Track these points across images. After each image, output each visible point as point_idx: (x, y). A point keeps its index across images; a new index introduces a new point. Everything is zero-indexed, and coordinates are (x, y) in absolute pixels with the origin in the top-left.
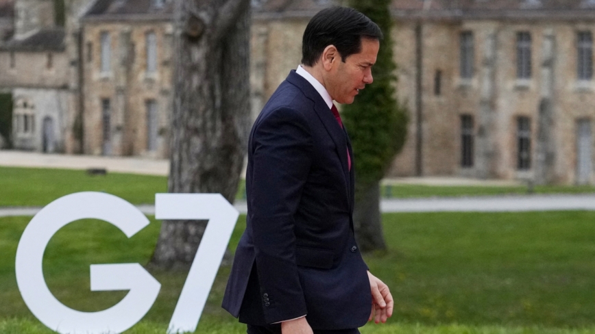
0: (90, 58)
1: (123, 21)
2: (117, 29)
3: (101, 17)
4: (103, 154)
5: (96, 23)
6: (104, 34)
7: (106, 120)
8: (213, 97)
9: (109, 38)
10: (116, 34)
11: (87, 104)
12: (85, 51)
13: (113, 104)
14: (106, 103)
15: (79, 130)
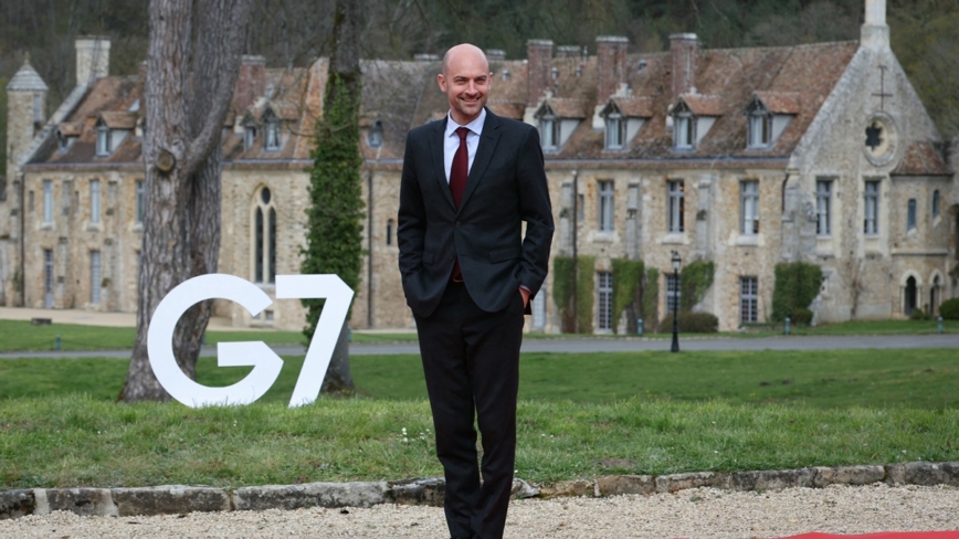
0: (32, 208)
1: (65, 169)
2: (59, 178)
3: (43, 165)
4: (44, 307)
5: (39, 172)
6: (47, 182)
7: (48, 270)
8: (183, 233)
9: (52, 186)
10: (59, 182)
11: (28, 255)
12: (27, 199)
13: (55, 255)
14: (48, 252)
15: (19, 282)
